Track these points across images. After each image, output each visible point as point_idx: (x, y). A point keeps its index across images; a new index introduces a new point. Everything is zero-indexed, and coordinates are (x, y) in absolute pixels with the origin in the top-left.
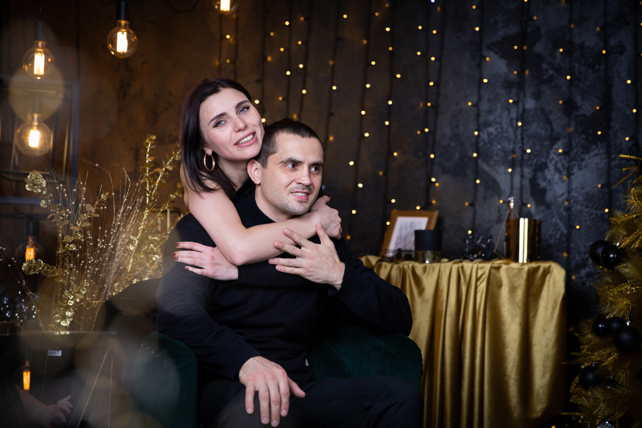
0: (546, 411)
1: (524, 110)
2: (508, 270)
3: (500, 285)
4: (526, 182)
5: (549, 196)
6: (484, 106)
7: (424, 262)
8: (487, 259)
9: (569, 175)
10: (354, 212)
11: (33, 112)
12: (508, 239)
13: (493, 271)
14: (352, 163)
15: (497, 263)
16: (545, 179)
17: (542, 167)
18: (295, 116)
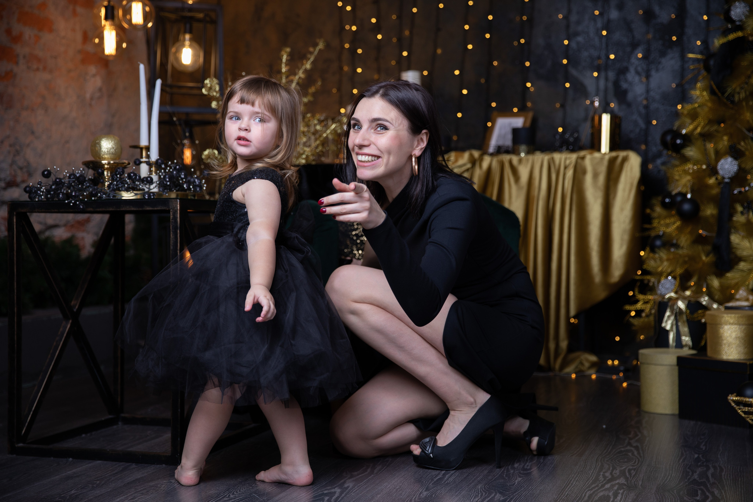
0: (624, 277)
1: (609, 21)
2: (592, 160)
3: (584, 172)
4: (610, 85)
5: (630, 96)
6: (574, 18)
7: (519, 154)
8: (573, 151)
9: (648, 77)
10: (459, 115)
11: (185, 32)
12: (592, 134)
13: (579, 161)
14: (457, 72)
15: (582, 153)
16: (626, 81)
17: (623, 71)
18: (407, 33)
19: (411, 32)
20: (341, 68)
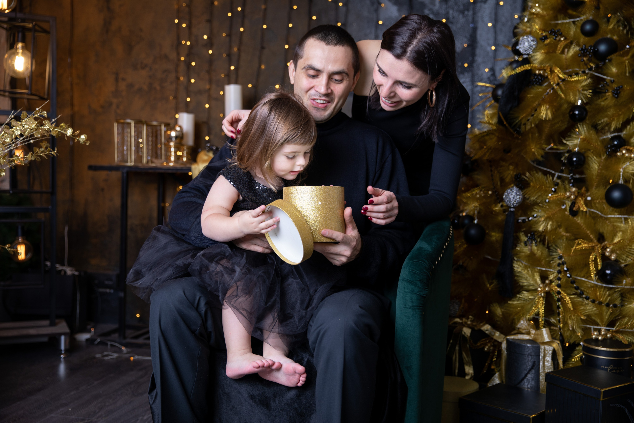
11: (18, 41)
14: (277, 86)
18: (235, 49)
19: (239, 49)
20: (178, 78)
